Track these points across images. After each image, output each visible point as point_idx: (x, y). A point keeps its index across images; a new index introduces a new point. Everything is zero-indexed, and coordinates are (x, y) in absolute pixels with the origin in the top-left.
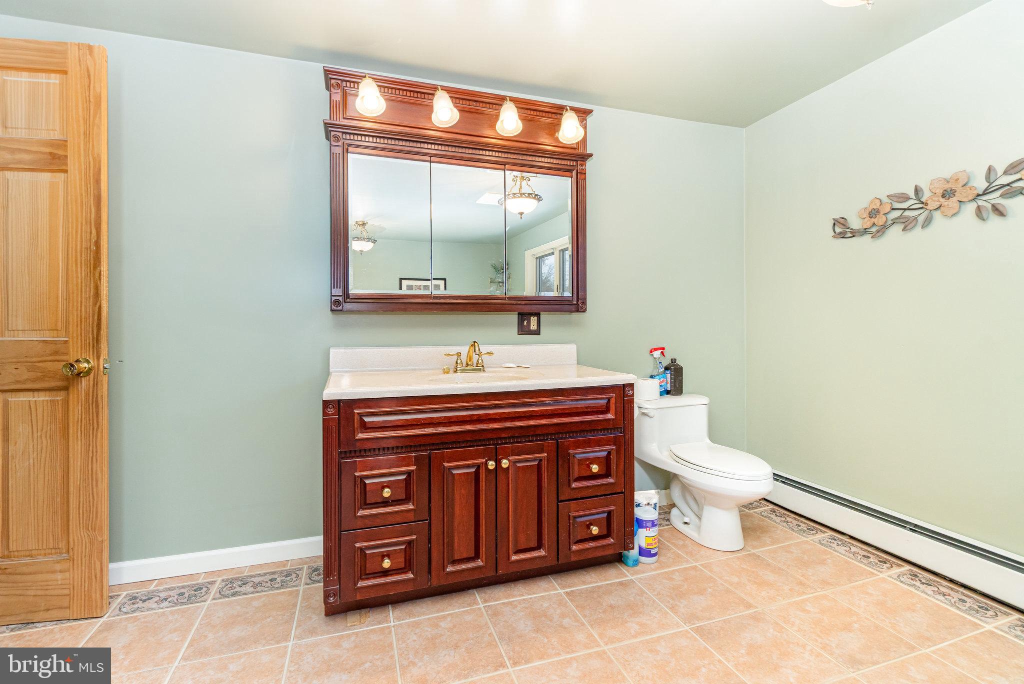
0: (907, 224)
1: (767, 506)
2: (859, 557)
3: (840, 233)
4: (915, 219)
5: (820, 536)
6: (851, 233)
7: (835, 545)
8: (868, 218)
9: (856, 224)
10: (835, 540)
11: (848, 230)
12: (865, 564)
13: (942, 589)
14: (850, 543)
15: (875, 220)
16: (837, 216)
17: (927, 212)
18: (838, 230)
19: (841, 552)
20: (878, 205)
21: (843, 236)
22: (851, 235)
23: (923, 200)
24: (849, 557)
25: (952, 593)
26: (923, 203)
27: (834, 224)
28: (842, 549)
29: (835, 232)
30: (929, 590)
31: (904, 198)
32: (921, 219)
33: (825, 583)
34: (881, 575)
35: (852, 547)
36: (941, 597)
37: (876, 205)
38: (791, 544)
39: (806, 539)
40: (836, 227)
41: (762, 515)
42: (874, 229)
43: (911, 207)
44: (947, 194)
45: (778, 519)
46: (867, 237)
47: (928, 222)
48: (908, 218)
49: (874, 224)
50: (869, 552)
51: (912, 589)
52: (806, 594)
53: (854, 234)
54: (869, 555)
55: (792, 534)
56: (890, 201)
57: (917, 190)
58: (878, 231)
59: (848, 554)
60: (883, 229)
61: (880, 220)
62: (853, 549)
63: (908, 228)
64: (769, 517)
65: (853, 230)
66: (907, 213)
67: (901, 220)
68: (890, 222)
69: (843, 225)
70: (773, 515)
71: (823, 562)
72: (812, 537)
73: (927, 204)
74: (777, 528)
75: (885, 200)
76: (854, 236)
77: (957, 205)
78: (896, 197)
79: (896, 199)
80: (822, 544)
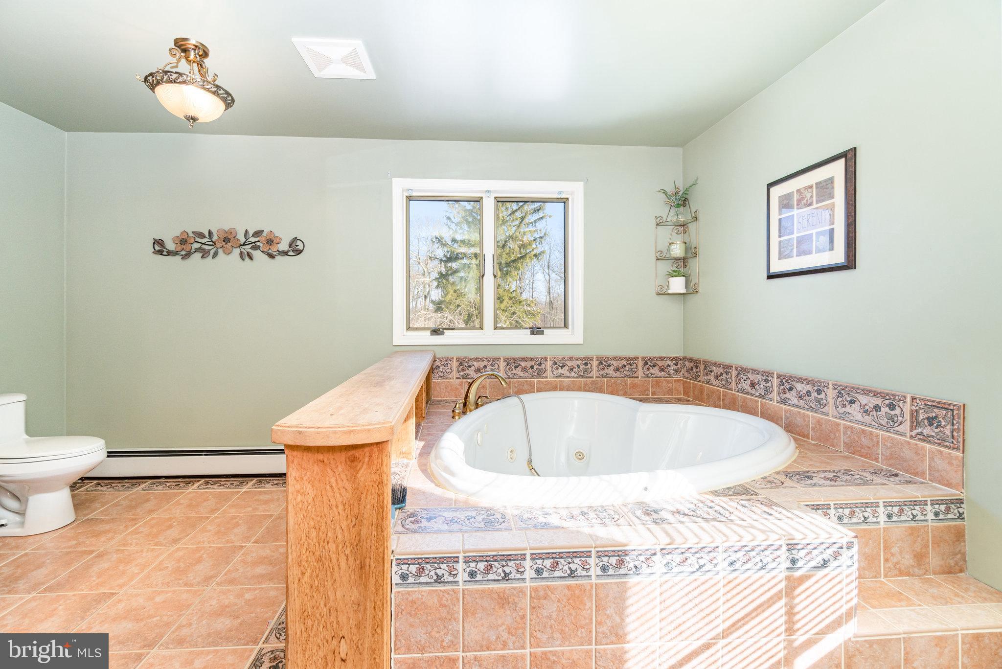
0: (205, 254)
1: (92, 483)
2: (173, 487)
3: (159, 251)
4: (209, 251)
5: (143, 486)
6: (167, 252)
7: (155, 487)
8: (179, 244)
9: (171, 246)
10: (154, 484)
11: (164, 250)
12: (177, 489)
13: (222, 483)
14: (165, 482)
15: (184, 247)
16: (157, 238)
17: (215, 249)
18: (157, 248)
19: (159, 489)
20: (186, 236)
21: (160, 252)
22: (167, 254)
23: (214, 240)
24: (166, 490)
25: (227, 483)
26: (213, 242)
27: (154, 243)
28: (160, 487)
29: (155, 250)
30: (215, 486)
31: (202, 236)
32: (212, 252)
33: (151, 511)
34: (188, 491)
35: (167, 484)
36: (222, 487)
37: (185, 237)
38: (120, 500)
39: (131, 492)
40: (155, 245)
41: (89, 491)
42: (183, 253)
43: (206, 243)
44: (226, 240)
45: (104, 488)
46: (178, 258)
47: (215, 255)
48: (204, 249)
49: (183, 249)
50: (179, 482)
51: (206, 490)
52: (138, 523)
53: (170, 253)
54: (179, 483)
55: (119, 493)
56: (194, 236)
57: (210, 233)
58: (186, 255)
59: (165, 489)
60: (188, 255)
61: (187, 247)
62: (168, 484)
63: (205, 256)
64: (95, 490)
65: (169, 250)
66: (204, 246)
67: (200, 250)
68: (193, 250)
69: (161, 245)
70: (98, 487)
71: (148, 500)
72: (137, 489)
73: (215, 244)
74: (105, 494)
75: (191, 234)
76: (169, 255)
77: (230, 248)
78: (197, 234)
79: (197, 235)
80: (145, 490)
